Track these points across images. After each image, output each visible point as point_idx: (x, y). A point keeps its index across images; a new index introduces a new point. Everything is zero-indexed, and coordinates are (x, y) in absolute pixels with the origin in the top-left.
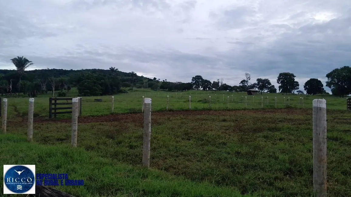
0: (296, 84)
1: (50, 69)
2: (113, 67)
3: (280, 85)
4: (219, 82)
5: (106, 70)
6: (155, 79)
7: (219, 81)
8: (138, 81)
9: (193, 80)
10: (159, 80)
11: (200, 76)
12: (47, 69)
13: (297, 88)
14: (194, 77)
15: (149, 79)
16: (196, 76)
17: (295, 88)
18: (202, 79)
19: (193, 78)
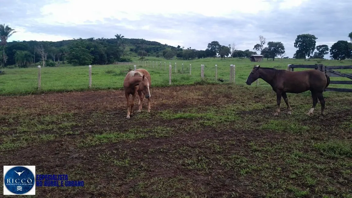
0: (325, 48)
1: (76, 39)
2: (119, 35)
3: (298, 49)
4: (230, 48)
5: (130, 39)
6: (179, 47)
7: (231, 46)
8: (161, 50)
9: (209, 47)
10: (184, 48)
11: (216, 42)
12: (73, 39)
13: (326, 52)
14: (211, 43)
15: (173, 47)
16: (212, 42)
17: (324, 52)
18: (218, 45)
19: (209, 44)
